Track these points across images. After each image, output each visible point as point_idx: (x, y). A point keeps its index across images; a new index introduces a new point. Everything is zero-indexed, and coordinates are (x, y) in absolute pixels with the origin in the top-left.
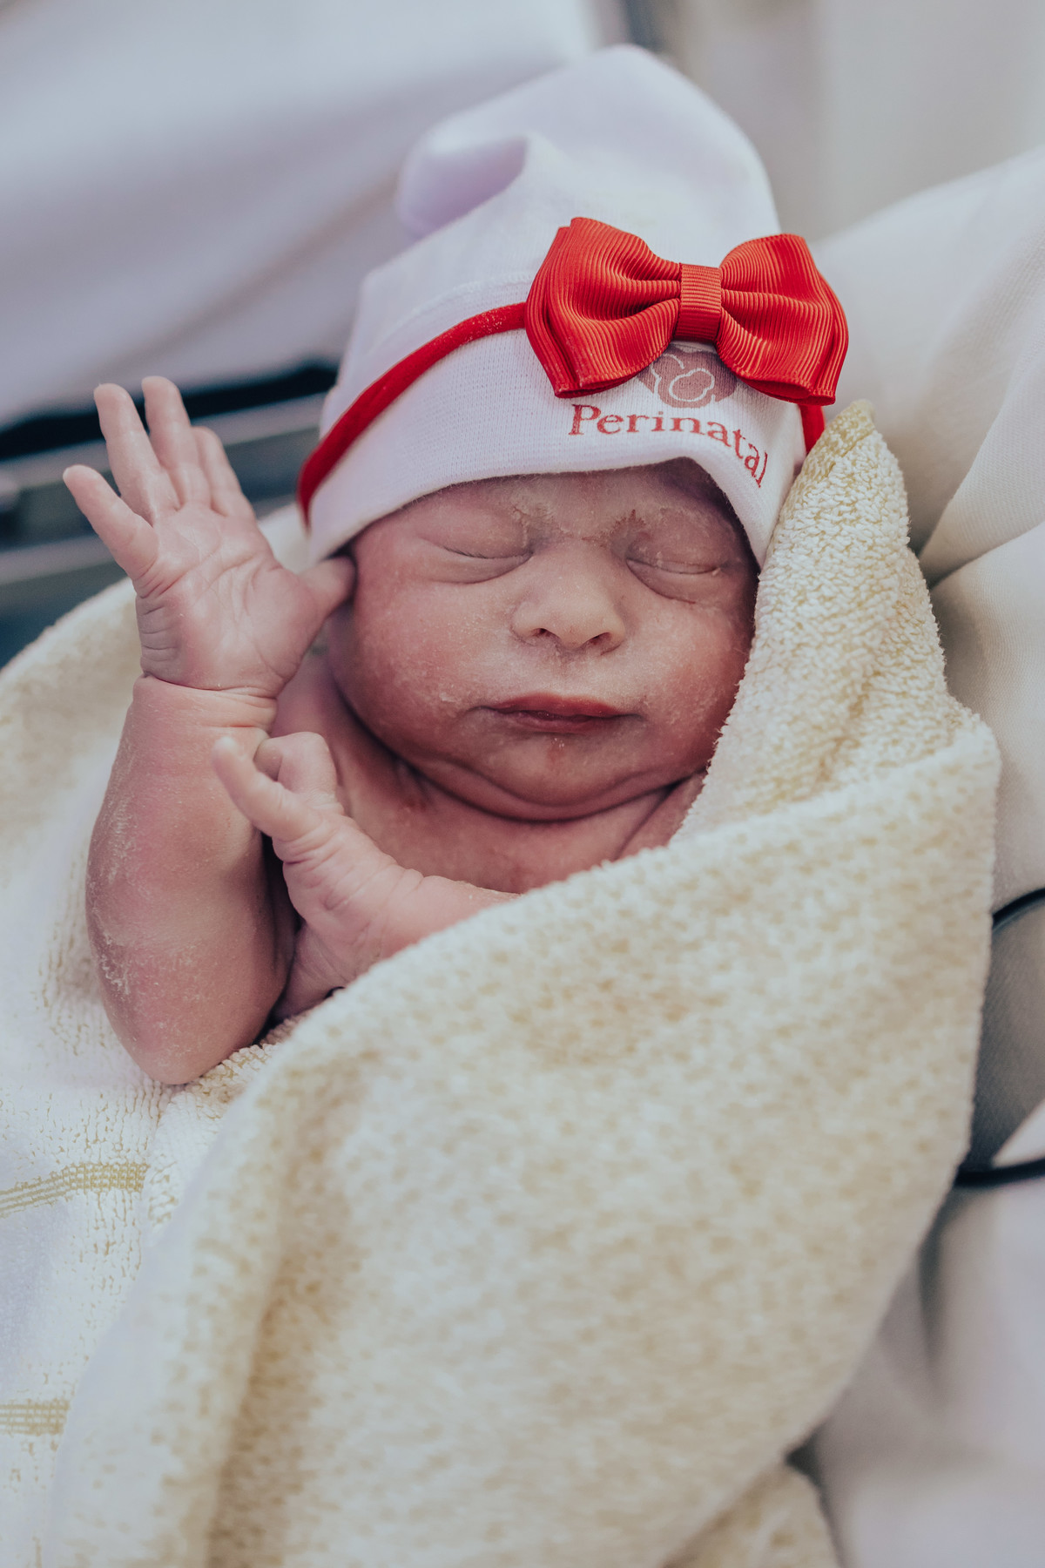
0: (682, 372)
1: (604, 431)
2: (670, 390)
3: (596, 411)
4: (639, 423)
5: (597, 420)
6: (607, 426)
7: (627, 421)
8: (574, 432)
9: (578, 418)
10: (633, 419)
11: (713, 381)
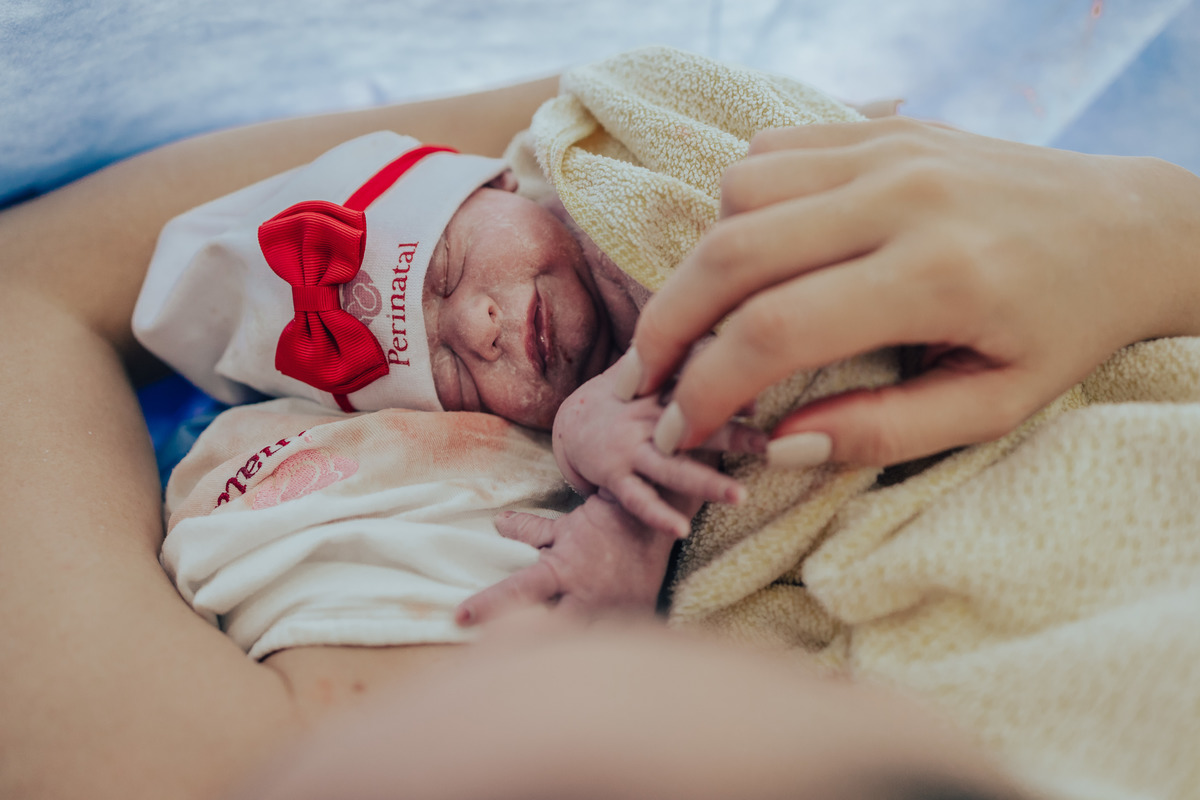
0: (357, 303)
1: (406, 347)
2: (371, 310)
3: (391, 352)
4: (397, 328)
5: (398, 352)
6: (402, 345)
7: (396, 335)
8: (408, 363)
9: (397, 362)
10: (395, 332)
11: (360, 284)
